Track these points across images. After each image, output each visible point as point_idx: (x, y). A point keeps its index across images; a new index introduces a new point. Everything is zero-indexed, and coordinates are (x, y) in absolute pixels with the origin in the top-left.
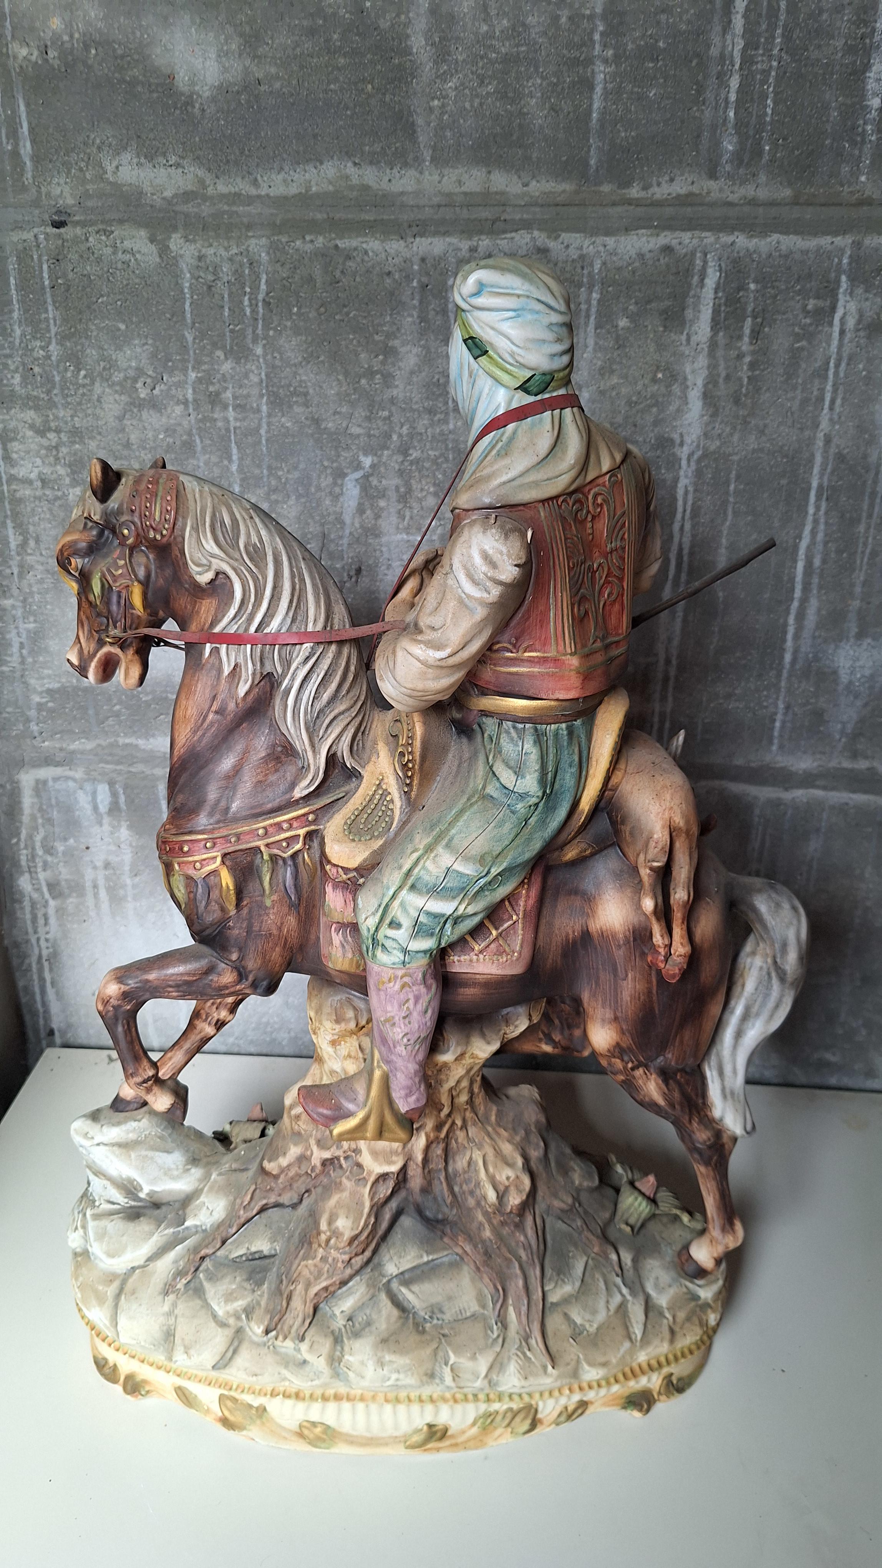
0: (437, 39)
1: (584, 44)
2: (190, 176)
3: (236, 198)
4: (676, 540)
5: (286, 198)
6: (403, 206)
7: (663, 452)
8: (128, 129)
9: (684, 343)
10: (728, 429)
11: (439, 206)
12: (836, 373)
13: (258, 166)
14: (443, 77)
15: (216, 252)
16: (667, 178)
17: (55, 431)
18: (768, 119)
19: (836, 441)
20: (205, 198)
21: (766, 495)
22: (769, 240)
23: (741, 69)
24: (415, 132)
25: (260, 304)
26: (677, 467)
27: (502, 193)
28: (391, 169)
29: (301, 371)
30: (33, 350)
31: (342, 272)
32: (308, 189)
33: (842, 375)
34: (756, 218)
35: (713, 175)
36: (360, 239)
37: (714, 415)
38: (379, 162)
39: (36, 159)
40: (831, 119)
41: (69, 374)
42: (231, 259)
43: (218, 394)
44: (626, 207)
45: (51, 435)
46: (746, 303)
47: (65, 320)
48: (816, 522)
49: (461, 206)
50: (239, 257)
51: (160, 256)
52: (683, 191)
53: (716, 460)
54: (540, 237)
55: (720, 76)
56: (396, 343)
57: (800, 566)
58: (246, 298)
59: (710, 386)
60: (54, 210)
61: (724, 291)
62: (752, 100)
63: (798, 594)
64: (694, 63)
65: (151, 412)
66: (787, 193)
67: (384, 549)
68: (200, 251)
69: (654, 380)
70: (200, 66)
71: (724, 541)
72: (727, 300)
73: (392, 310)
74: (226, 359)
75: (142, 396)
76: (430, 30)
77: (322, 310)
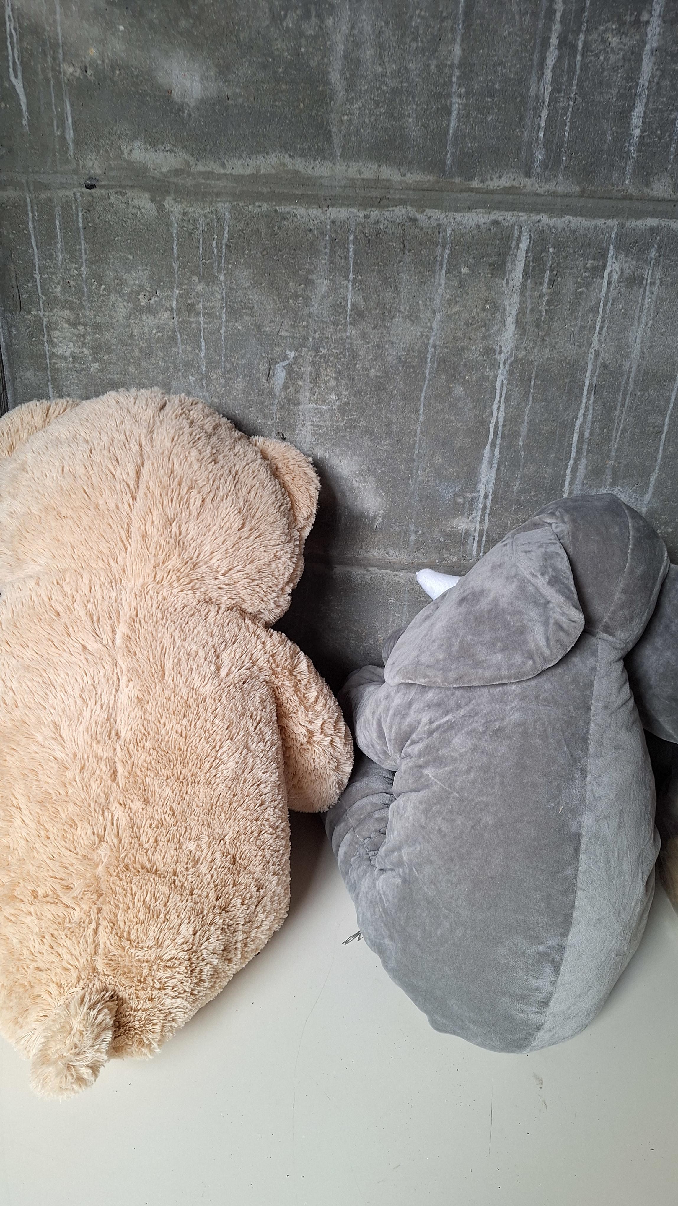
0: (348, 76)
1: (445, 84)
2: (180, 159)
3: (210, 175)
4: (495, 416)
5: (243, 176)
6: (321, 185)
7: (488, 357)
8: (139, 125)
9: (504, 285)
10: (531, 344)
11: (345, 187)
12: (604, 310)
13: (225, 154)
14: (351, 101)
15: (196, 210)
16: (497, 175)
17: (83, 325)
18: (566, 140)
19: (602, 355)
20: (189, 174)
21: (554, 389)
22: (563, 219)
23: (549, 106)
24: (331, 136)
25: (224, 247)
26: (497, 367)
27: (388, 180)
28: (314, 160)
29: (249, 293)
30: (70, 269)
31: (279, 228)
32: (258, 171)
33: (608, 311)
34: (554, 205)
35: (528, 175)
36: (292, 206)
37: (523, 334)
38: (307, 155)
39: (77, 142)
40: (608, 141)
41: (94, 287)
42: (205, 216)
43: (193, 305)
44: (469, 193)
45: (80, 328)
46: (546, 261)
47: (92, 251)
48: (587, 408)
49: (360, 188)
50: (210, 215)
51: (158, 211)
52: (507, 185)
53: (523, 364)
54: (412, 212)
55: (535, 109)
56: (314, 276)
57: (576, 436)
58: (215, 242)
59: (521, 315)
60: (87, 177)
61: (532, 252)
62: (556, 126)
63: (573, 455)
64: (518, 100)
65: (148, 315)
66: (577, 189)
67: (300, 413)
68: (184, 209)
69: (484, 310)
70: (189, 86)
71: (526, 418)
72: (534, 258)
73: (312, 254)
74: (200, 282)
75: (142, 304)
76: (343, 69)
77: (265, 252)
